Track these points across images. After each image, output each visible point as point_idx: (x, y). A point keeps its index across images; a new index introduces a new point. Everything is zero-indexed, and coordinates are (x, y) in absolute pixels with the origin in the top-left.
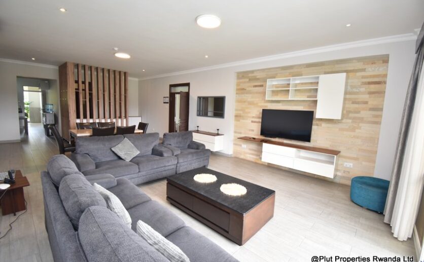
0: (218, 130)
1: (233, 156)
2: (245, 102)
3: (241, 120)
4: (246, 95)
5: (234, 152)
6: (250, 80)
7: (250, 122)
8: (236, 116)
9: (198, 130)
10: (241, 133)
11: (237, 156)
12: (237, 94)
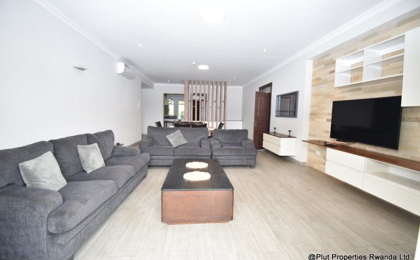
0: (290, 131)
1: (307, 165)
2: (320, 95)
3: (316, 119)
4: (321, 86)
5: (308, 160)
6: (326, 65)
7: (325, 120)
8: (311, 114)
9: (275, 133)
10: (315, 136)
11: (311, 166)
12: (313, 86)
